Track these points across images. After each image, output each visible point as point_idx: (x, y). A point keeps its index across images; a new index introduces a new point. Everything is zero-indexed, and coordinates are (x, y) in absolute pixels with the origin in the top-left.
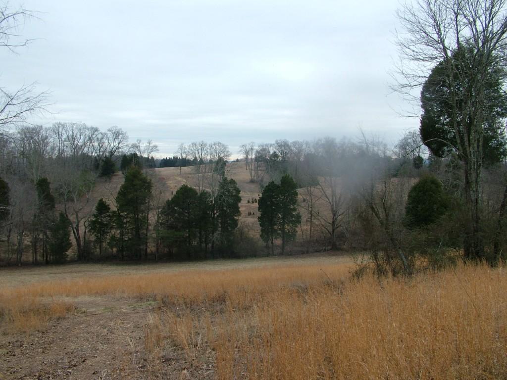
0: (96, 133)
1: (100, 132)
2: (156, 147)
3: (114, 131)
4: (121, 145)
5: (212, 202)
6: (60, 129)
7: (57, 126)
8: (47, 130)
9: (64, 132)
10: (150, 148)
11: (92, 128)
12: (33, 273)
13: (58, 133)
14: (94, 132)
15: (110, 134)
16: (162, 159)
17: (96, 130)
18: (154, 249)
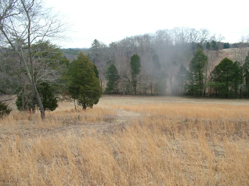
0: (194, 31)
1: (196, 30)
2: (224, 37)
3: (203, 30)
4: (206, 37)
5: (241, 67)
6: (177, 30)
7: (175, 29)
8: (170, 31)
9: (178, 31)
10: (221, 38)
11: (192, 29)
12: (149, 99)
13: (175, 32)
14: (193, 31)
15: (201, 32)
16: (233, 43)
17: (194, 30)
18: (208, 91)
